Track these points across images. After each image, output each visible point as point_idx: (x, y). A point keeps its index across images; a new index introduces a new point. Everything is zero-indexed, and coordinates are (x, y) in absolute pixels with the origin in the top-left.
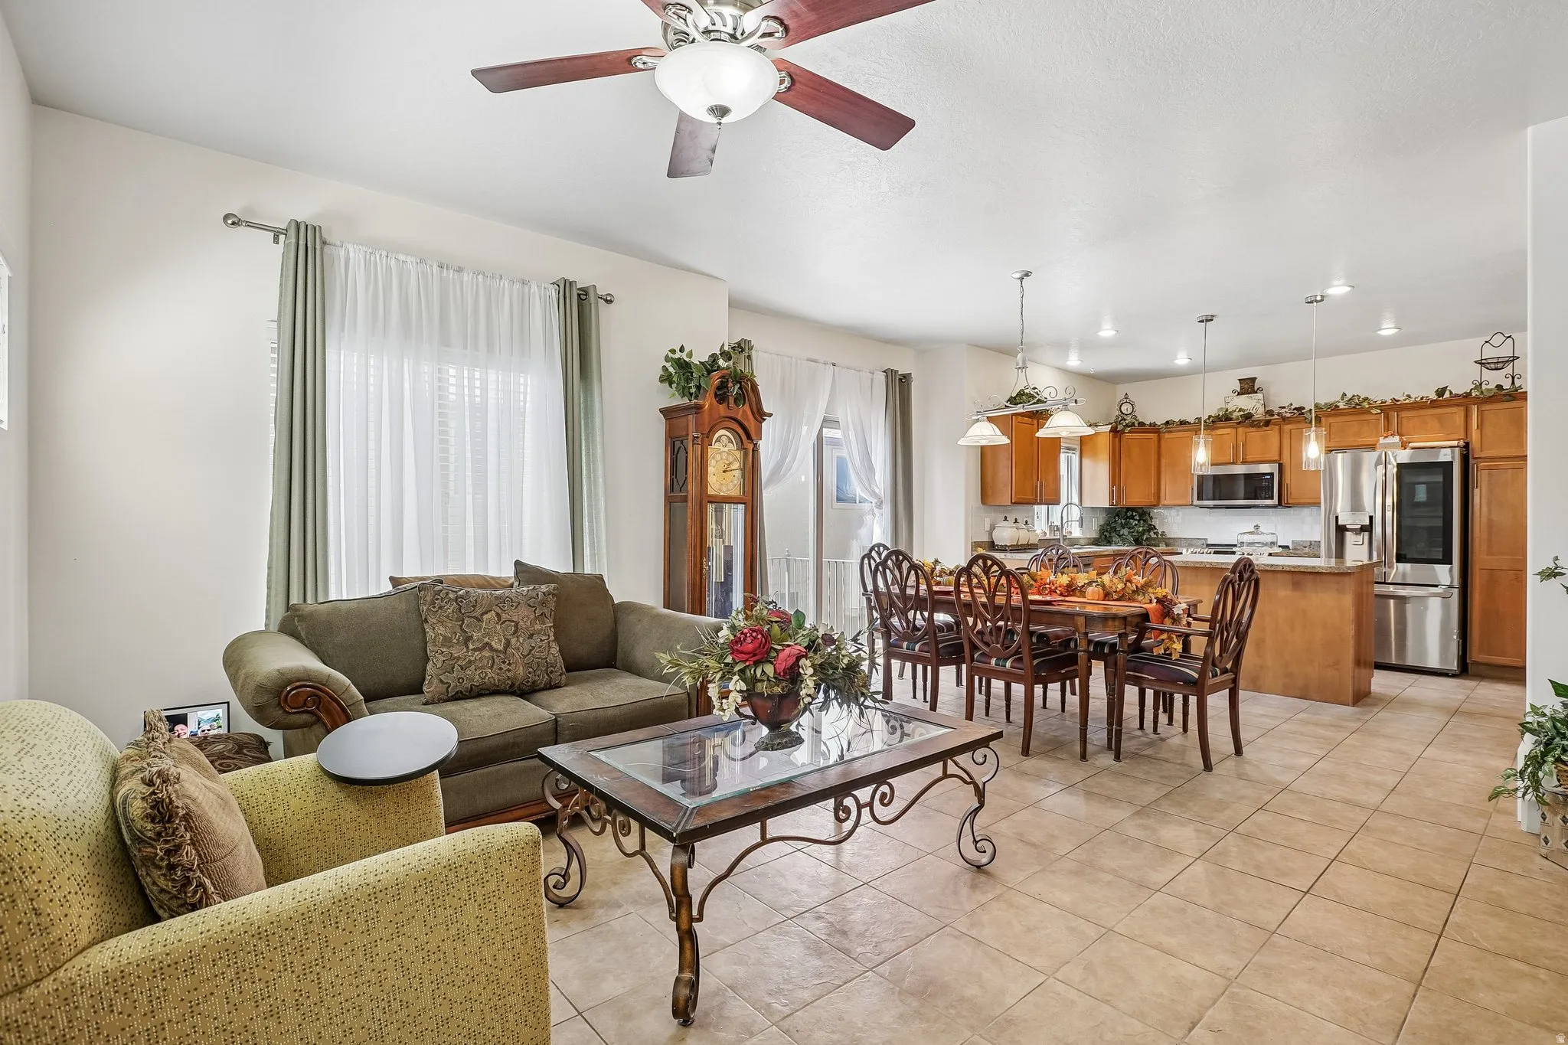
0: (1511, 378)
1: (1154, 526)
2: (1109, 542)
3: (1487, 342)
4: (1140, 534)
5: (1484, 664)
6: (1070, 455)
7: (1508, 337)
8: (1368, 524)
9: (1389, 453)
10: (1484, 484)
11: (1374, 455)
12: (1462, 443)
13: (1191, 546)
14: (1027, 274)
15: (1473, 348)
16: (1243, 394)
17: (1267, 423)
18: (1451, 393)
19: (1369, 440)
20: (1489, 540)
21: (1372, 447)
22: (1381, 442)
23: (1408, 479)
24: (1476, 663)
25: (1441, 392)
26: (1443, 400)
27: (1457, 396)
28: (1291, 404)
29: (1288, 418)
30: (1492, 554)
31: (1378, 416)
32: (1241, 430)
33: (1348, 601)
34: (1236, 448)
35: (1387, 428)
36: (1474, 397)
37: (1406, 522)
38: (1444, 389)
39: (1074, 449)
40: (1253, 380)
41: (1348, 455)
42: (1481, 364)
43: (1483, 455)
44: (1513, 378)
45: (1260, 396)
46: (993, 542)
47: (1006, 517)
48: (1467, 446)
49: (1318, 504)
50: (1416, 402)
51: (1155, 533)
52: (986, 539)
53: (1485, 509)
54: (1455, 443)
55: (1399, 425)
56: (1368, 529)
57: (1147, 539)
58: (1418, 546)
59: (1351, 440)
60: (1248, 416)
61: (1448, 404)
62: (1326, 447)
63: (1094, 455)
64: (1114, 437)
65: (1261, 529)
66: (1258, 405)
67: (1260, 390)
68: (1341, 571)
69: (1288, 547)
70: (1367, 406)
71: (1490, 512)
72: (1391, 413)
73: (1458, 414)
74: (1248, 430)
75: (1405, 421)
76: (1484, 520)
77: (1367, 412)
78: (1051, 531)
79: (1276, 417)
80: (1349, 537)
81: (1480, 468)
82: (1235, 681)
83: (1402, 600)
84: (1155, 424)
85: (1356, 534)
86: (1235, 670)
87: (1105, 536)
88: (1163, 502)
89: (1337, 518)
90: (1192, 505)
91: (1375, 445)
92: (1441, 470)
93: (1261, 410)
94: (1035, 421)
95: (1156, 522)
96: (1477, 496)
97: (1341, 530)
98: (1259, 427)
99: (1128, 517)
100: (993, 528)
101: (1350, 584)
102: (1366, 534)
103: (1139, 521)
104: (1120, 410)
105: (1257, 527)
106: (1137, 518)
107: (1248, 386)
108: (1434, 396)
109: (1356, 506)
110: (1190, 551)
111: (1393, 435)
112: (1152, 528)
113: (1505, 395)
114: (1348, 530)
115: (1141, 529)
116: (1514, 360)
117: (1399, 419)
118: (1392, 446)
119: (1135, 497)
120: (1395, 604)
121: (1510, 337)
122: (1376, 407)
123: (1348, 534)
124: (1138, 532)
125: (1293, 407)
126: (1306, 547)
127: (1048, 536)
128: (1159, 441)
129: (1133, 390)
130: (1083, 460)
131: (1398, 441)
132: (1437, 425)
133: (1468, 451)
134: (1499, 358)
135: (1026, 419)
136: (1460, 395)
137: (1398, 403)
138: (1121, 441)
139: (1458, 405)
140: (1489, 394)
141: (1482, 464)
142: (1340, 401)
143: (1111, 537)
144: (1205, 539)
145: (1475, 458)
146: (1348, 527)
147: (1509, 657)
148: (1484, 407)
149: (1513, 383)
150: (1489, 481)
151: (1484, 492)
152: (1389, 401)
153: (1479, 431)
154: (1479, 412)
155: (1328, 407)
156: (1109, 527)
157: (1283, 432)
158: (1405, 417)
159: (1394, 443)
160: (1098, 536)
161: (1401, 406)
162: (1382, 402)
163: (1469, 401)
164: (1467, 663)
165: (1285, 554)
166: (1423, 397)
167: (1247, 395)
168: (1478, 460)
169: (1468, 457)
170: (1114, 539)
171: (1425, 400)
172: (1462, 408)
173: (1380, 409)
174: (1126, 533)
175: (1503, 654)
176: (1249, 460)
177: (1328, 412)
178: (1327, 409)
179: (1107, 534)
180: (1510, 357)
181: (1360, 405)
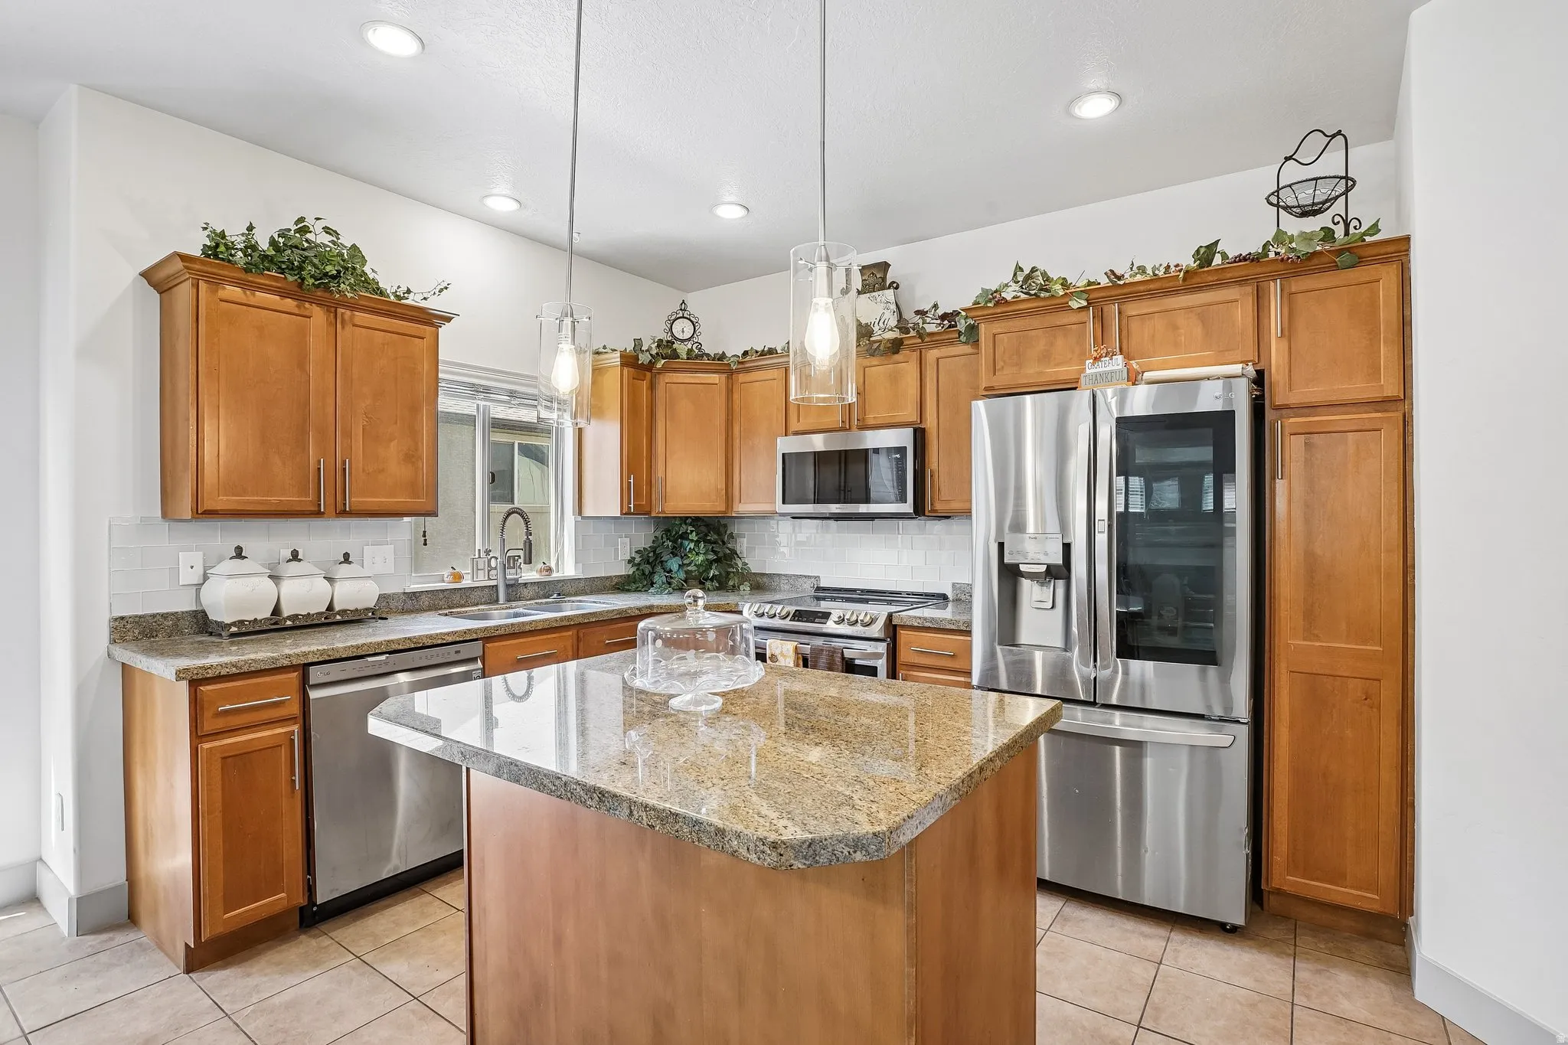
0: (1342, 222)
1: (736, 552)
2: (649, 585)
3: (1287, 159)
4: (701, 569)
5: (1297, 897)
7: (1333, 136)
8: (1060, 562)
9: (1102, 395)
10: (1297, 469)
12: (1251, 370)
16: (863, 292)
17: (898, 347)
18: (1224, 256)
19: (1065, 371)
20: (1309, 605)
21: (1069, 386)
22: (1087, 372)
23: (1139, 452)
24: (1279, 892)
25: (1205, 256)
26: (1206, 272)
27: (1239, 261)
28: (936, 306)
29: (932, 334)
30: (1316, 637)
31: (1082, 317)
35: (1102, 337)
36: (1273, 261)
37: (1139, 557)
38: (1212, 249)
40: (884, 266)
42: (1279, 201)
43: (1293, 399)
44: (1348, 223)
45: (892, 294)
47: (239, 550)
48: (1260, 374)
50: (1156, 278)
51: (733, 566)
54: (1237, 369)
55: (1124, 333)
56: (1059, 572)
59: (1033, 373)
60: (863, 333)
61: (1222, 279)
62: (984, 390)
64: (636, 378)
66: (888, 315)
67: (894, 284)
70: (1061, 293)
71: (1310, 534)
72: (1107, 306)
73: (1238, 304)
74: (868, 363)
75: (1135, 325)
76: (1298, 554)
77: (1062, 306)
79: (913, 333)
80: (1031, 593)
81: (1287, 431)
83: (1135, 748)
84: (726, 355)
85: (1041, 584)
87: (642, 573)
88: (739, 506)
89: (1001, 546)
90: (778, 513)
91: (1077, 380)
92: (1209, 432)
93: (890, 322)
94: (319, 312)
96: (1282, 497)
97: (1010, 574)
98: (884, 354)
99: (679, 537)
100: (203, 578)
102: (1058, 587)
103: (697, 543)
104: (671, 329)
106: (693, 536)
107: (875, 278)
108: (1189, 262)
111: (1110, 354)
112: (729, 556)
113: (1339, 252)
114: (1022, 574)
115: (701, 558)
116: (1348, 187)
117: (1124, 321)
118: (1107, 378)
119: (686, 497)
120: (1123, 755)
121: (1339, 133)
122: (1078, 295)
123: (1026, 584)
124: (695, 565)
125: (940, 312)
127: (467, 582)
128: (730, 391)
131: (1121, 367)
132: (1198, 331)
133: (1263, 391)
134: (1316, 179)
135: (272, 299)
136: (1245, 259)
137: (1121, 282)
138: (652, 387)
139: (1241, 282)
140: (1304, 249)
141: (1292, 420)
142: (1011, 283)
143: (652, 573)
144: (817, 578)
145: (1278, 408)
146: (1023, 568)
147: (1352, 887)
148: (1297, 285)
149: (1347, 233)
150: (1308, 463)
151: (1298, 489)
152: (1104, 281)
153: (1285, 344)
154: (1286, 295)
155: (990, 301)
156: (651, 555)
157: (926, 364)
158: (1134, 313)
159: (1112, 372)
160: (630, 570)
161: (1125, 291)
162: (1090, 283)
163: (1264, 269)
164: (1265, 895)
165: (916, 624)
166: (1168, 267)
167: (868, 295)
168: (1284, 412)
169: (1264, 404)
170: (656, 578)
171: (1173, 274)
172: (1249, 289)
173: (1087, 300)
174: (675, 567)
175: (1337, 877)
176: (871, 422)
177: (990, 312)
178: (986, 303)
179: (647, 568)
180: (1341, 178)
181: (1047, 290)
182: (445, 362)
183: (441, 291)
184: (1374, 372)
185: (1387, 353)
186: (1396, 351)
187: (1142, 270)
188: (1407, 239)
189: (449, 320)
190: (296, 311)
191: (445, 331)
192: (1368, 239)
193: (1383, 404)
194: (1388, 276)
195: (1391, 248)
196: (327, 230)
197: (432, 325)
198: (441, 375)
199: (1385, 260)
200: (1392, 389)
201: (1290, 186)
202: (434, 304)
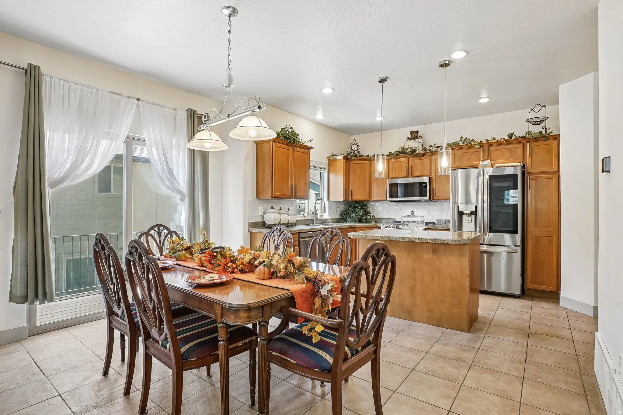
0: (545, 128)
1: (369, 212)
2: (346, 221)
3: (531, 110)
4: (361, 217)
5: (533, 290)
6: (322, 171)
7: (543, 106)
8: (475, 210)
9: (484, 169)
10: (533, 187)
11: (476, 171)
12: (522, 164)
13: (387, 223)
14: (234, 11)
15: (524, 114)
16: (412, 139)
17: (424, 155)
18: (515, 136)
19: (474, 163)
20: (536, 220)
21: (476, 167)
22: (481, 164)
23: (495, 184)
24: (529, 289)
25: (510, 136)
26: (511, 140)
27: (519, 137)
28: (435, 144)
29: (434, 152)
30: (538, 227)
31: (479, 150)
32: (411, 159)
33: (465, 262)
34: (408, 169)
35: (484, 156)
36: (527, 138)
37: (495, 209)
38: (512, 134)
39: (324, 169)
40: (417, 132)
41: (463, 171)
42: (529, 122)
43: (532, 171)
44: (546, 129)
45: (420, 140)
46: (264, 222)
47: (272, 207)
48: (524, 165)
49: (448, 200)
50: (498, 141)
51: (369, 216)
52: (259, 220)
53: (533, 202)
54: (519, 164)
55: (490, 154)
56: (474, 213)
57: (365, 219)
58: (500, 222)
59: (465, 163)
60: (414, 151)
61: (514, 142)
62: (452, 167)
63: (336, 172)
64: (347, 162)
65: (415, 214)
66: (419, 146)
67: (421, 137)
68: (462, 243)
69: (434, 223)
70: (473, 144)
71: (536, 202)
72: (485, 148)
73: (519, 148)
74: (414, 159)
75: (492, 152)
76: (533, 208)
77: (473, 147)
78: (308, 215)
79: (428, 151)
80: (465, 218)
81: (531, 179)
82: (376, 352)
83: (490, 254)
84: (368, 156)
85: (468, 216)
86: (375, 342)
87: (343, 218)
88: (373, 199)
89: (458, 207)
90: (387, 200)
91: (478, 165)
92: (512, 179)
93: (421, 148)
94: (291, 148)
95: (370, 210)
96: (529, 195)
97: (461, 214)
98: (420, 157)
99: (355, 207)
100: (264, 213)
101: (467, 251)
102: (473, 216)
103: (360, 209)
104: (351, 147)
105: (412, 212)
106: (359, 207)
107: (415, 135)
108: (507, 138)
109: (467, 201)
110: (384, 226)
111: (487, 160)
112: (368, 213)
113: (543, 137)
114: (464, 214)
115: (362, 213)
116: (546, 119)
117: (490, 151)
118: (486, 166)
119: (358, 196)
121: (544, 106)
122: (478, 144)
123: (464, 216)
124: (360, 215)
125: (436, 146)
126: (443, 223)
127: (306, 218)
128: (371, 165)
129: (359, 138)
130: (330, 175)
131: (489, 163)
132: (509, 154)
133: (525, 169)
134: (539, 117)
135: (283, 146)
136: (521, 138)
137: (489, 142)
138: (350, 165)
139: (519, 143)
140: (535, 136)
141: (532, 176)
142: (460, 141)
143: (346, 218)
144: (395, 219)
145: (528, 173)
146: (464, 212)
147: (546, 286)
148: (533, 144)
149: (546, 132)
150: (536, 186)
151: (533, 192)
152: (484, 141)
153: (530, 158)
154: (530, 146)
155: (454, 145)
156: (345, 213)
157: (432, 160)
158: (492, 149)
159: (487, 164)
160: (339, 217)
161: (491, 144)
162: (481, 142)
163: (524, 140)
164: (525, 290)
165: (432, 228)
166: (501, 138)
167: (414, 140)
168: (530, 174)
169: (525, 172)
170: (348, 219)
171: (502, 140)
172: (522, 145)
173: (480, 146)
174: (354, 216)
175: (543, 284)
176: (415, 175)
177: (454, 148)
178: (453, 146)
179: (344, 216)
180: (545, 117)
181: (469, 143)
182: (311, 160)
183: (311, 141)
184: (551, 165)
185: (554, 161)
186: (556, 160)
187: (494, 139)
188: (559, 135)
189: (312, 148)
190: (287, 148)
191: (311, 151)
192: (550, 134)
193: (554, 172)
194: (555, 143)
195: (556, 137)
196: (291, 128)
197: (308, 150)
198: (310, 164)
199: (554, 139)
200: (555, 169)
201: (532, 118)
202: (309, 145)
